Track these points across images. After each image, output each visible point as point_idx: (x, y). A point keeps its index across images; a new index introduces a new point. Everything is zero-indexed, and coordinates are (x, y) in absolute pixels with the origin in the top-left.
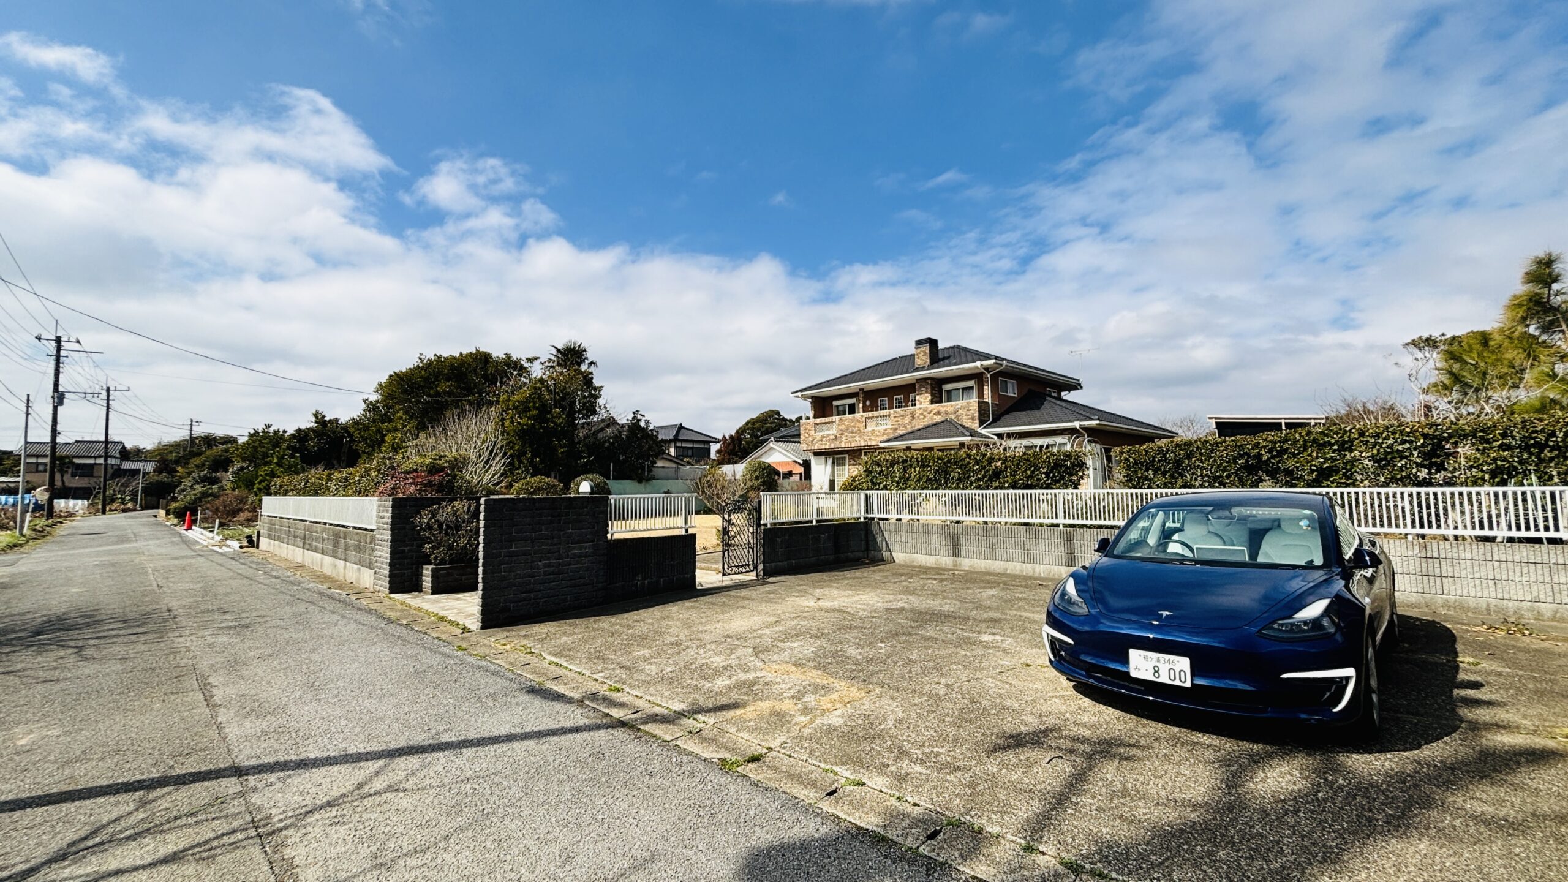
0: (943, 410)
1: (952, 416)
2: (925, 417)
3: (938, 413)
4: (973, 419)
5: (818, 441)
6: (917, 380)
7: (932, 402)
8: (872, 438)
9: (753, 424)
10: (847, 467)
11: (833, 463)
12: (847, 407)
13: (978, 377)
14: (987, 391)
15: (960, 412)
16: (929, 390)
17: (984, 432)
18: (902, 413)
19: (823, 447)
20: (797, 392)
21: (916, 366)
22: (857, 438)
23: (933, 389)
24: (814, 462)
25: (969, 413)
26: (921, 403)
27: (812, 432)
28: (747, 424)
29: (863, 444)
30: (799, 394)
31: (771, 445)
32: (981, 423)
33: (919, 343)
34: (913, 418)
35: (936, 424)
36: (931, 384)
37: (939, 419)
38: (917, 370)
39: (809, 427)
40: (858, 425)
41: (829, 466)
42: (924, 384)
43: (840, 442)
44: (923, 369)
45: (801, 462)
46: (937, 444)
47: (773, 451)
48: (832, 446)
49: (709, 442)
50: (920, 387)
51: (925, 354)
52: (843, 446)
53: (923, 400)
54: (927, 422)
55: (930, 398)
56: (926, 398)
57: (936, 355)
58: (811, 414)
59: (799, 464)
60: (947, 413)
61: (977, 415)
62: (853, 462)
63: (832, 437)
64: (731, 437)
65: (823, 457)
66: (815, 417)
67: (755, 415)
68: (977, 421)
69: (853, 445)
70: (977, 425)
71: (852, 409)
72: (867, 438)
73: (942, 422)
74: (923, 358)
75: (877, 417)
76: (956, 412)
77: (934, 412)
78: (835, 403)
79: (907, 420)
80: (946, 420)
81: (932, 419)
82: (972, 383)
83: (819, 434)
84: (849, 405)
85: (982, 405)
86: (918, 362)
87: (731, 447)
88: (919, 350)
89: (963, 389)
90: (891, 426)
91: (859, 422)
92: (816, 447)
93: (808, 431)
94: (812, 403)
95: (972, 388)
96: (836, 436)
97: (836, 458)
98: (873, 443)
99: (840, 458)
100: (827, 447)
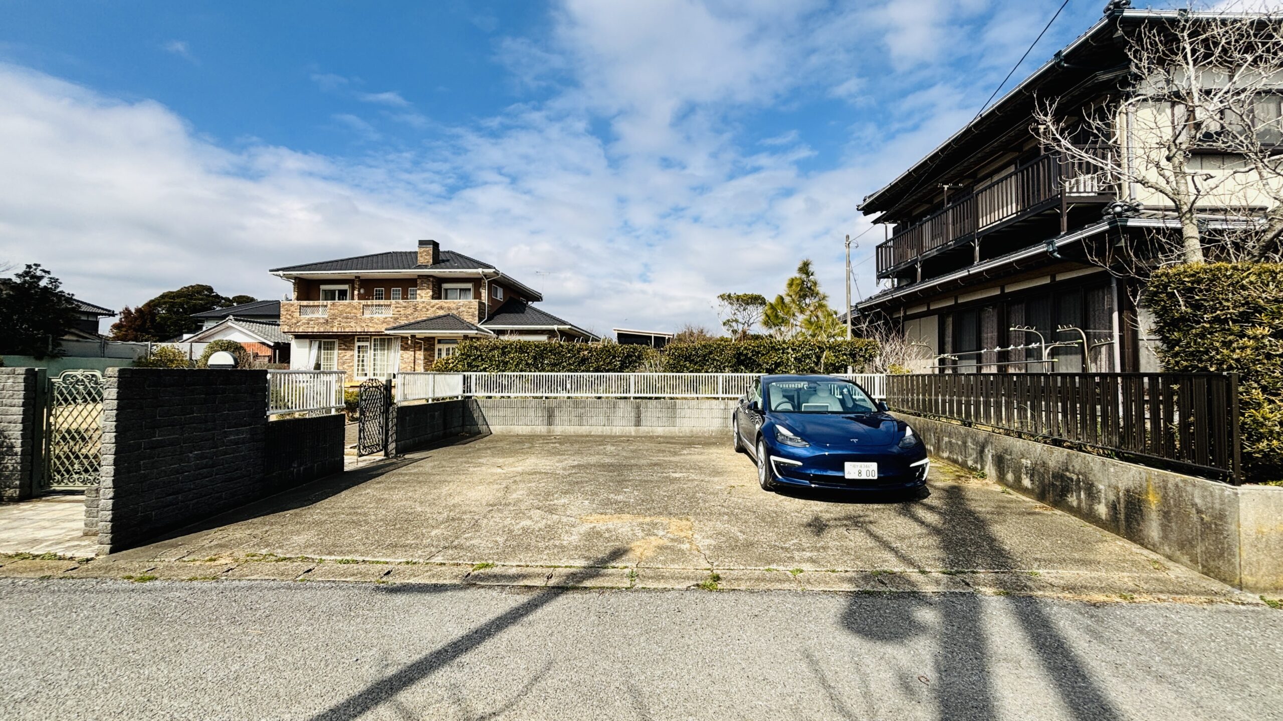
0: (446, 305)
1: (455, 312)
2: (428, 310)
3: (441, 308)
4: (473, 315)
5: (304, 324)
6: (419, 276)
7: (433, 298)
8: (370, 324)
9: (173, 298)
10: (336, 352)
11: (320, 347)
12: (337, 293)
13: (477, 282)
14: (484, 294)
15: (462, 309)
16: (431, 286)
17: (482, 327)
18: (404, 304)
19: (310, 330)
20: (278, 270)
21: (419, 264)
22: (352, 324)
23: (434, 286)
24: (294, 344)
25: (470, 310)
26: (422, 297)
27: (297, 314)
28: (163, 296)
29: (359, 330)
30: (281, 273)
31: (229, 324)
32: (480, 320)
33: (422, 243)
34: (416, 309)
35: (439, 317)
36: (433, 282)
37: (441, 313)
38: (420, 267)
39: (292, 309)
40: (355, 311)
41: (315, 351)
42: (425, 280)
43: (332, 327)
44: (426, 267)
45: (272, 344)
46: (438, 335)
47: (232, 331)
48: (322, 330)
49: (96, 315)
50: (422, 283)
51: (428, 254)
52: (335, 330)
53: (424, 295)
54: (430, 314)
55: (431, 293)
56: (427, 293)
57: (439, 257)
58: (293, 295)
59: (269, 346)
60: (449, 309)
61: (477, 313)
62: (343, 347)
63: (322, 321)
64: (138, 311)
65: (308, 341)
66: (298, 299)
67: (175, 289)
68: (477, 318)
69: (347, 330)
70: (477, 321)
71: (343, 295)
72: (364, 325)
73: (445, 316)
74: (426, 257)
75: (372, 305)
76: (458, 309)
77: (437, 306)
78: (323, 287)
79: (409, 311)
80: (449, 315)
81: (434, 312)
82: (469, 286)
83: (305, 318)
84: (340, 291)
85: (481, 304)
86: (421, 260)
87: (138, 322)
88: (422, 250)
89: (461, 290)
90: (391, 316)
91: (356, 309)
92: (301, 330)
93: (290, 313)
94: (294, 284)
95: (469, 290)
96: (327, 321)
97: (324, 342)
98: (371, 330)
99: (328, 342)
100: (315, 330)
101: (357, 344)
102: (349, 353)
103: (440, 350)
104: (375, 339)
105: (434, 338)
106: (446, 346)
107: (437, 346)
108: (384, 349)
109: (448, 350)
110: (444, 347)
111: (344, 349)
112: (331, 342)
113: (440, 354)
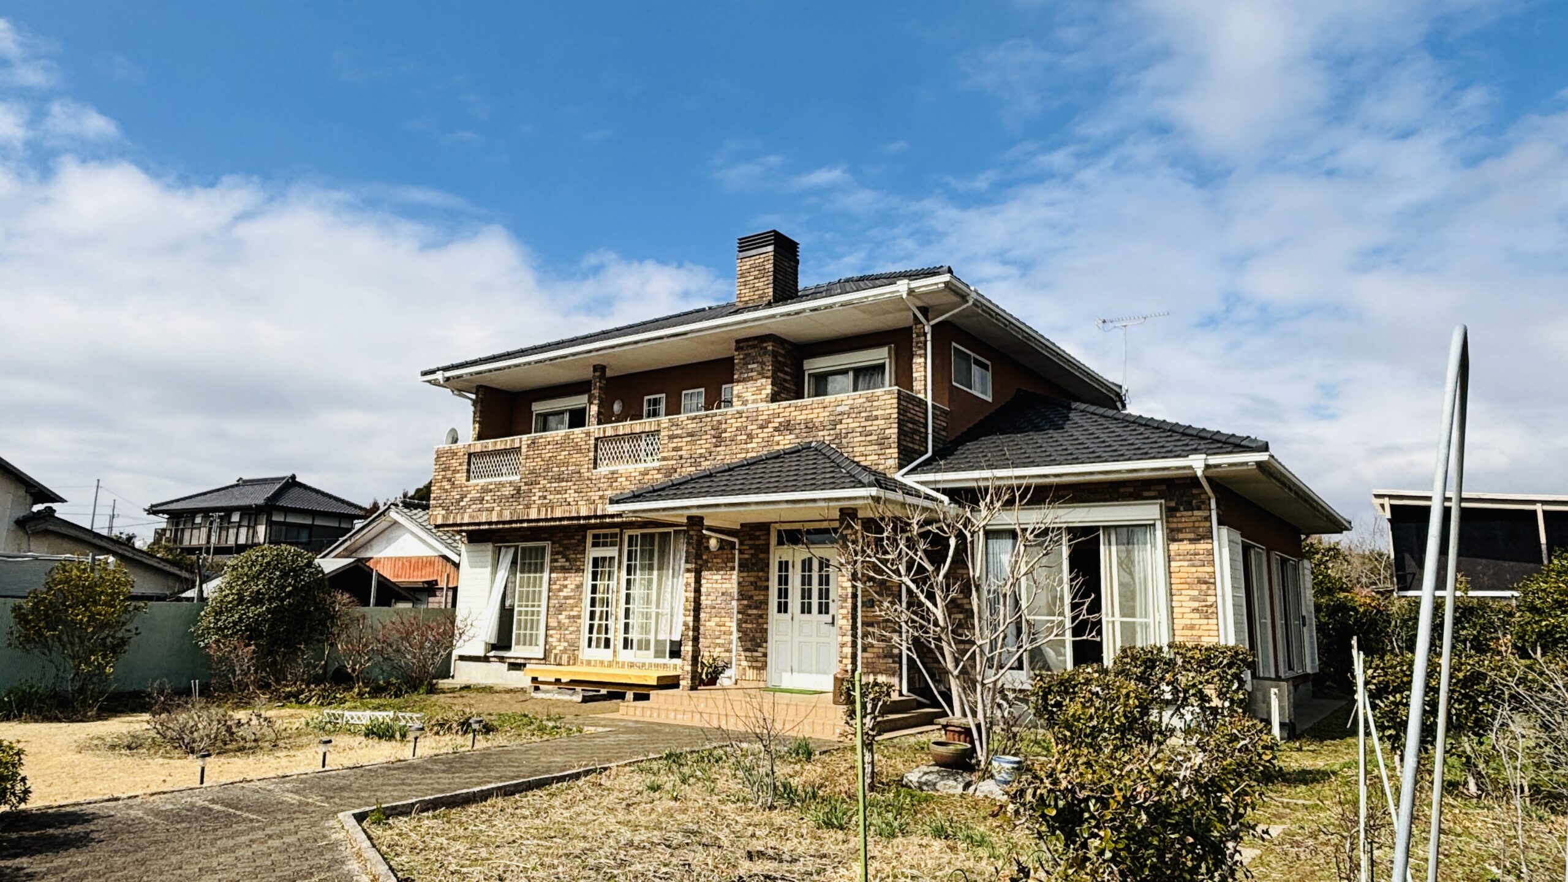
0: (800, 416)
1: (826, 436)
2: (750, 437)
3: (787, 427)
4: (882, 443)
5: (474, 501)
6: (738, 339)
7: (774, 398)
8: (609, 494)
10: (546, 575)
11: (514, 563)
13: (903, 338)
14: (922, 370)
15: (849, 423)
16: (768, 367)
17: (910, 481)
18: (692, 426)
19: (486, 517)
21: (739, 305)
22: (571, 495)
23: (778, 368)
24: (465, 558)
25: (873, 427)
26: (744, 402)
27: (465, 479)
29: (584, 512)
30: (444, 376)
31: (393, 514)
32: (906, 456)
33: (748, 244)
35: (777, 456)
36: (775, 354)
37: (786, 442)
39: (457, 463)
40: (576, 457)
41: (503, 574)
42: (754, 349)
43: (528, 507)
44: (751, 307)
46: (779, 512)
47: (400, 530)
48: (507, 517)
50: (745, 361)
51: (763, 272)
52: (533, 515)
53: (749, 395)
54: (755, 449)
55: (768, 390)
56: (760, 389)
60: (810, 426)
61: (893, 432)
62: (562, 562)
63: (508, 491)
65: (490, 547)
66: (475, 437)
68: (895, 452)
69: (558, 513)
70: (893, 462)
72: (595, 495)
73: (794, 450)
74: (755, 279)
76: (834, 424)
77: (777, 422)
79: (704, 443)
80: (808, 447)
81: (768, 442)
82: (879, 355)
83: (476, 483)
85: (908, 404)
86: (744, 295)
89: (857, 369)
90: (657, 463)
91: (580, 451)
92: (468, 519)
93: (449, 474)
94: (475, 404)
95: (882, 367)
96: (519, 490)
97: (523, 549)
99: (531, 549)
101: (593, 553)
103: (784, 566)
104: (631, 537)
105: (765, 527)
106: (802, 553)
107: (778, 554)
108: (651, 568)
109: (807, 565)
110: (796, 555)
111: (563, 569)
112: (537, 548)
113: (783, 580)
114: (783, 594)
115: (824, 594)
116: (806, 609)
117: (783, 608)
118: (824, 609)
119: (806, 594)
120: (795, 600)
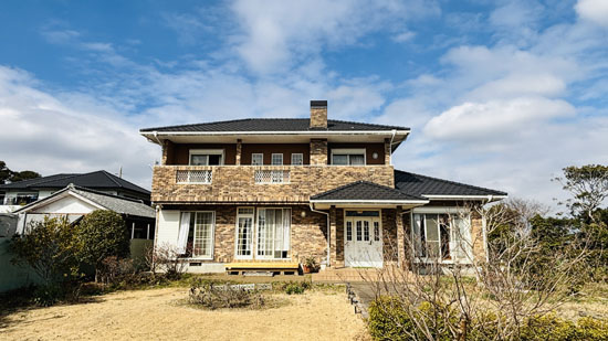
1: (366, 179)
2: (334, 177)
5: (182, 191)
6: (312, 139)
7: (333, 163)
8: (264, 193)
10: (215, 225)
11: (193, 220)
15: (375, 175)
16: (325, 151)
18: (305, 170)
19: (186, 199)
20: (149, 130)
21: (312, 126)
22: (242, 193)
23: (328, 150)
24: (160, 217)
25: (385, 177)
26: (316, 163)
30: (155, 133)
31: (69, 192)
33: (313, 104)
34: (319, 176)
36: (328, 145)
37: (350, 180)
38: (313, 129)
39: (167, 174)
40: (245, 177)
41: (186, 224)
42: (319, 143)
44: (322, 129)
46: (346, 206)
47: (71, 200)
48: (202, 199)
50: (316, 147)
51: (322, 115)
52: (220, 199)
53: (318, 160)
55: (327, 158)
56: (322, 158)
58: (162, 159)
60: (359, 176)
61: (392, 180)
62: (222, 219)
63: (204, 188)
65: (179, 212)
69: (235, 199)
71: (214, 160)
72: (255, 193)
73: (355, 184)
74: (319, 119)
75: (266, 171)
76: (368, 175)
77: (342, 172)
78: (192, 152)
79: (312, 178)
80: (360, 182)
81: (343, 179)
82: (362, 151)
83: (184, 183)
84: (212, 156)
86: (314, 123)
88: (313, 110)
89: (351, 156)
90: (289, 183)
91: (247, 174)
92: (177, 200)
94: (164, 147)
95: (363, 156)
96: (211, 188)
97: (199, 213)
98: (266, 199)
99: (203, 213)
100: (196, 200)
101: (239, 216)
102: (228, 228)
103: (349, 224)
104: (260, 211)
105: (341, 209)
106: (357, 219)
107: (347, 220)
108: (271, 223)
109: (359, 223)
110: (354, 220)
111: (223, 223)
112: (210, 213)
113: (349, 229)
114: (349, 233)
115: (367, 233)
116: (359, 239)
117: (350, 238)
118: (366, 239)
119: (359, 234)
120: (354, 236)
